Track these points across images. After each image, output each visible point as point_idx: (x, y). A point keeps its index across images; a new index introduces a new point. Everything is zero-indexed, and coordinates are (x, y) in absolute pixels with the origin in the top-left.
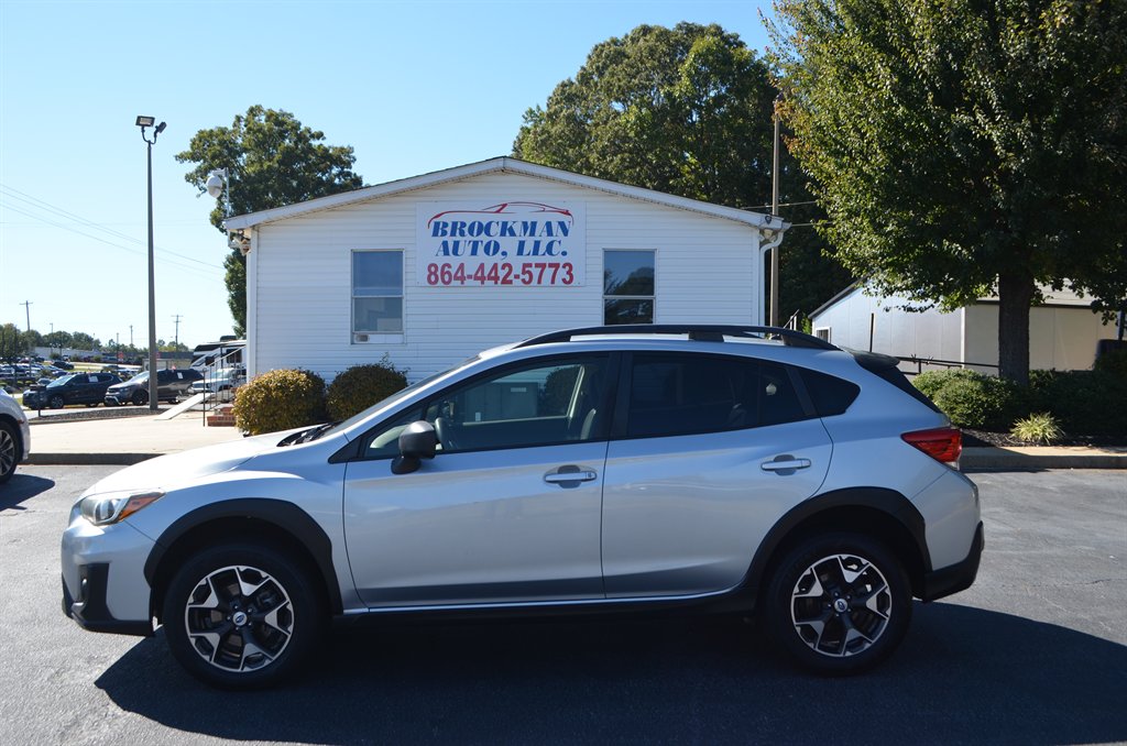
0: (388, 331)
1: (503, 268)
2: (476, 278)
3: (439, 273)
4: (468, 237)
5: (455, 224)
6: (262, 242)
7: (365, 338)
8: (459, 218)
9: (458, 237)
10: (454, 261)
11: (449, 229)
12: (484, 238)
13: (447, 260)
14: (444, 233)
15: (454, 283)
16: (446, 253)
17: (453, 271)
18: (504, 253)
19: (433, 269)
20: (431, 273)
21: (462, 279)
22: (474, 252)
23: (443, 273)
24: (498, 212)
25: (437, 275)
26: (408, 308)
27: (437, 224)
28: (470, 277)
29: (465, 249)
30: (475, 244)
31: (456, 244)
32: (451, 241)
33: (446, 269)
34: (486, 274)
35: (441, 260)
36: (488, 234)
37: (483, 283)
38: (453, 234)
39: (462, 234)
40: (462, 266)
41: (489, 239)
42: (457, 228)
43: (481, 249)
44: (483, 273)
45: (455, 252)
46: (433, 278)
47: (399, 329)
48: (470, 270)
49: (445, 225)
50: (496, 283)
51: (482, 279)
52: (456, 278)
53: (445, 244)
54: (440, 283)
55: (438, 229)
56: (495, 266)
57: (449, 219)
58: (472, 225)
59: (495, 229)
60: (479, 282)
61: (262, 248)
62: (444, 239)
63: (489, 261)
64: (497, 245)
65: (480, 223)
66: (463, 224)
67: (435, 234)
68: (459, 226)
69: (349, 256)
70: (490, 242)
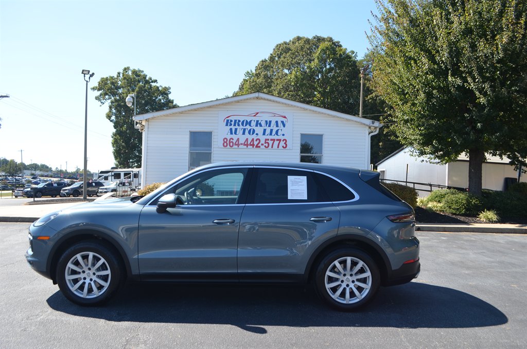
1: (256, 140)
2: (244, 145)
3: (228, 142)
4: (241, 127)
5: (235, 121)
6: (150, 126)
8: (237, 118)
9: (237, 127)
10: (235, 137)
11: (233, 123)
12: (248, 127)
13: (231, 136)
14: (231, 125)
15: (235, 147)
16: (231, 133)
17: (234, 141)
18: (257, 134)
19: (225, 140)
20: (224, 142)
21: (238, 145)
22: (244, 133)
23: (230, 142)
24: (255, 116)
25: (227, 143)
26: (214, 157)
27: (228, 121)
28: (242, 144)
29: (240, 132)
30: (244, 130)
31: (236, 130)
32: (233, 128)
33: (231, 140)
34: (249, 143)
35: (229, 136)
36: (250, 125)
37: (247, 147)
38: (235, 125)
39: (239, 125)
40: (238, 139)
41: (251, 128)
42: (237, 123)
43: (247, 132)
44: (247, 143)
45: (235, 133)
46: (225, 144)
48: (242, 141)
49: (232, 121)
50: (253, 147)
51: (247, 145)
52: (236, 145)
53: (231, 129)
54: (228, 146)
55: (228, 123)
56: (253, 140)
57: (233, 118)
58: (243, 121)
59: (253, 124)
60: (246, 146)
61: (150, 129)
62: (231, 127)
63: (250, 137)
64: (254, 131)
65: (247, 121)
66: (239, 121)
67: (227, 125)
68: (237, 121)
69: (188, 133)
70: (251, 129)
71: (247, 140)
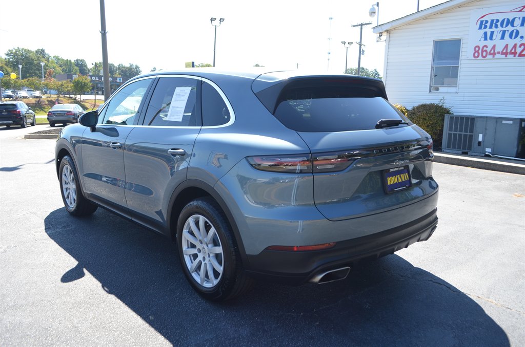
0: (449, 85)
1: (520, 46)
2: (503, 53)
3: (480, 51)
4: (500, 28)
5: (492, 21)
6: (391, 39)
7: (437, 89)
8: (494, 17)
9: (494, 29)
10: (490, 44)
11: (488, 25)
12: (510, 28)
13: (485, 43)
14: (486, 27)
15: (489, 57)
16: (486, 39)
17: (488, 50)
18: (522, 37)
19: (477, 49)
20: (476, 52)
21: (494, 54)
22: (503, 38)
23: (483, 51)
24: (520, 11)
25: (479, 52)
26: (462, 72)
27: (482, 22)
28: (498, 53)
29: (497, 35)
30: (504, 32)
31: (492, 33)
32: (489, 31)
33: (485, 49)
34: (509, 51)
35: (482, 43)
36: (513, 26)
37: (506, 56)
38: (491, 27)
39: (496, 27)
40: (494, 47)
41: (513, 28)
42: (494, 23)
43: (507, 35)
44: (507, 50)
45: (491, 38)
46: (476, 54)
47: (454, 84)
48: (499, 48)
49: (487, 22)
50: (515, 56)
51: (506, 54)
52: (490, 54)
53: (485, 33)
54: (480, 57)
55: (482, 25)
56: (515, 46)
57: (489, 18)
58: (503, 21)
59: (517, 22)
60: (504, 56)
61: (391, 42)
62: (485, 30)
63: (511, 43)
64: (518, 32)
65: (508, 20)
66: (498, 21)
67: (480, 28)
68: (495, 22)
69: (432, 43)
70: (513, 31)
71: (507, 46)
